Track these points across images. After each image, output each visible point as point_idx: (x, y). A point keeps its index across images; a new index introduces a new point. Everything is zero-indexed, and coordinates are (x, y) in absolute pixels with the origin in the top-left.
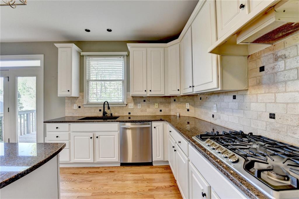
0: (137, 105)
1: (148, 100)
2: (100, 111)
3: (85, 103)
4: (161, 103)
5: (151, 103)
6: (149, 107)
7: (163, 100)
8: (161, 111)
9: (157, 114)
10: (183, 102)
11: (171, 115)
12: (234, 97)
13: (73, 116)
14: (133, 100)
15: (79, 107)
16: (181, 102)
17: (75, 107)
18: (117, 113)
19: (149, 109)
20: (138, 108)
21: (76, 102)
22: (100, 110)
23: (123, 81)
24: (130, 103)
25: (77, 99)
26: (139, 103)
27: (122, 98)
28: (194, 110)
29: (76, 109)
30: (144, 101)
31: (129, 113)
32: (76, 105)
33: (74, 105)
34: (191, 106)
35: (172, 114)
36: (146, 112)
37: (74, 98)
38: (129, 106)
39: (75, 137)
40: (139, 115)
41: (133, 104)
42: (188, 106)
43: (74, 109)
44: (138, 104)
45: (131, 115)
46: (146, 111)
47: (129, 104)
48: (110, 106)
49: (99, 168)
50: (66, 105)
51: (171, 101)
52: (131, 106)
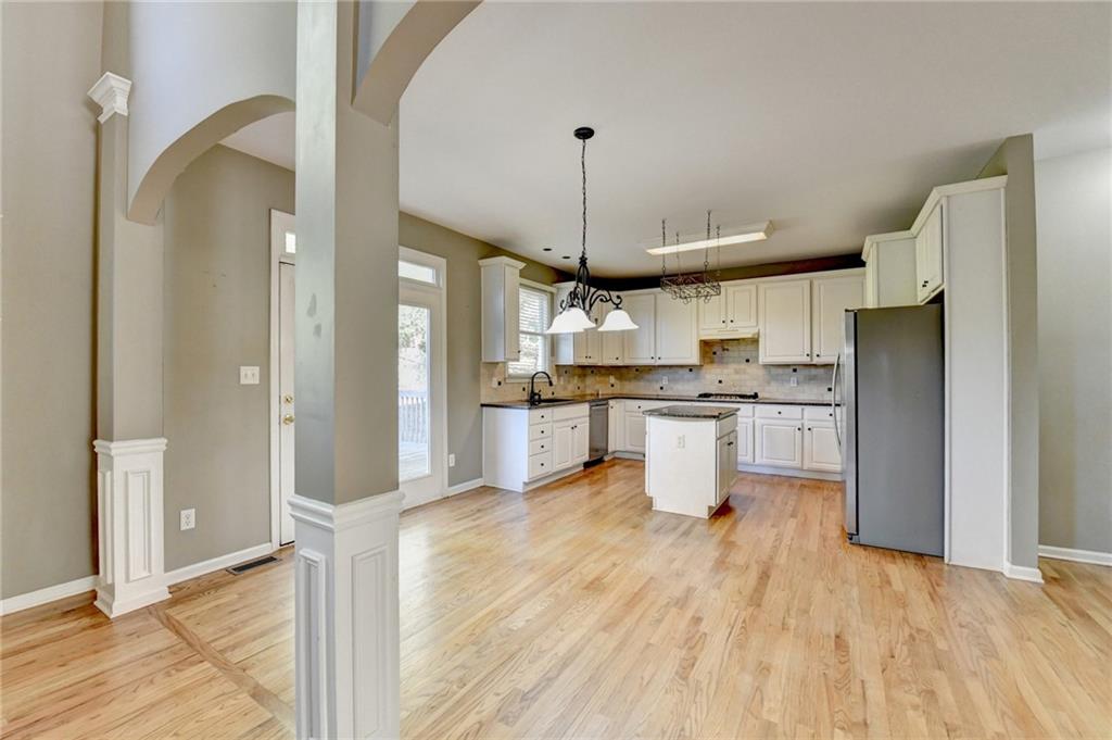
3: (507, 375)
4: (579, 376)
8: (579, 388)
12: (691, 370)
15: (500, 383)
17: (495, 383)
19: (570, 384)
21: (496, 373)
22: (524, 389)
23: (545, 337)
24: (555, 376)
25: (497, 367)
26: (563, 377)
28: (619, 385)
30: (566, 372)
31: (553, 394)
33: (494, 379)
34: (616, 380)
37: (494, 365)
39: (557, 430)
41: (557, 378)
42: (612, 379)
43: (493, 387)
44: (561, 379)
47: (553, 378)
50: (481, 378)
51: (588, 373)
52: (555, 380)
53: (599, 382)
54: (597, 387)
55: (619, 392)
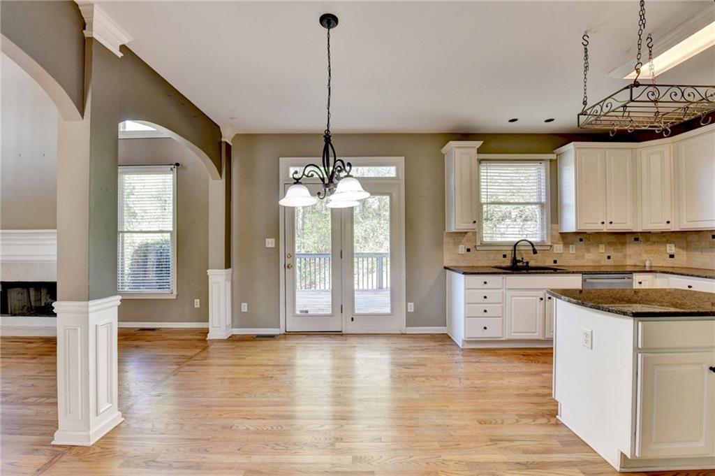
0: (569, 247)
1: (587, 238)
2: (503, 257)
3: (478, 243)
4: (609, 244)
5: (593, 244)
6: (588, 250)
7: (613, 239)
8: (609, 257)
9: (603, 263)
10: (658, 242)
11: (626, 266)
13: (457, 265)
14: (562, 237)
15: (468, 250)
16: (654, 243)
17: (462, 249)
19: (589, 254)
20: (571, 251)
21: (463, 241)
22: (505, 256)
23: (542, 205)
24: (557, 244)
25: (464, 236)
26: (572, 244)
28: (685, 256)
29: (463, 253)
30: (581, 240)
31: (555, 262)
33: (460, 246)
34: (678, 250)
35: (628, 263)
36: (584, 258)
37: (460, 234)
38: (555, 249)
39: (513, 298)
40: (571, 264)
41: (561, 246)
42: (671, 249)
43: (460, 253)
44: (571, 246)
45: (558, 264)
47: (555, 246)
48: (535, 248)
50: (445, 247)
51: (627, 240)
52: (559, 248)
53: (646, 252)
54: (644, 256)
55: (684, 265)
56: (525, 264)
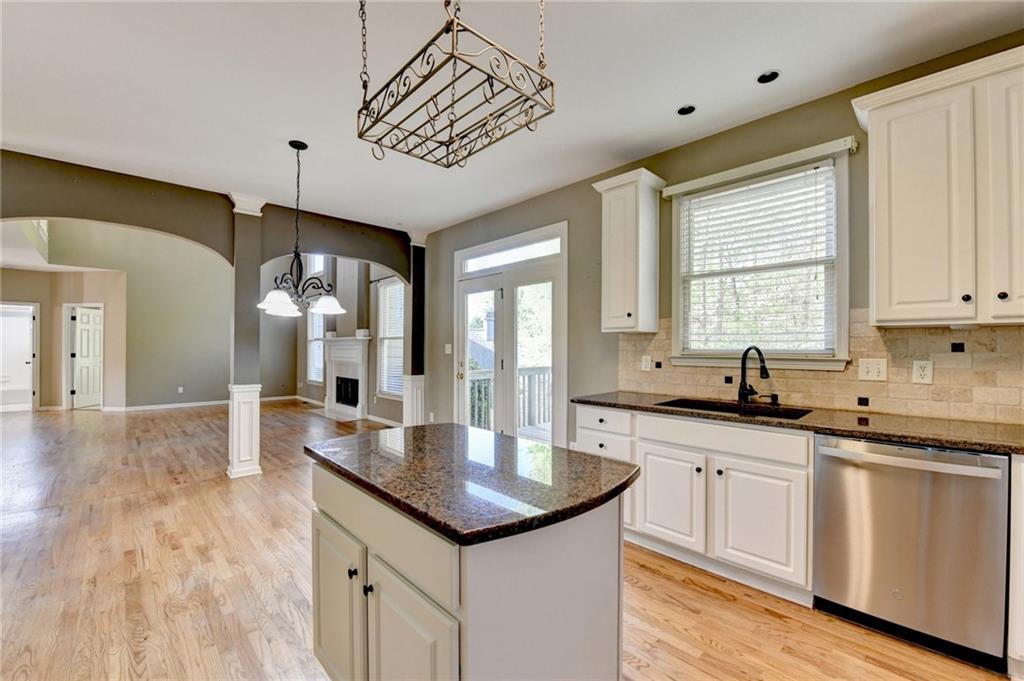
0: (909, 366)
1: (986, 341)
2: (726, 382)
6: (988, 379)
13: (640, 390)
14: (885, 342)
15: (659, 365)
18: (800, 395)
20: (915, 378)
21: (649, 348)
22: (729, 380)
23: (830, 264)
24: (868, 356)
25: (651, 340)
26: (925, 357)
27: (822, 336)
29: (648, 369)
30: (958, 348)
32: (649, 358)
33: (644, 357)
36: (968, 401)
37: (644, 337)
38: (862, 370)
39: (649, 457)
40: (916, 412)
43: (643, 369)
44: (916, 364)
45: (871, 407)
46: (965, 395)
47: (862, 362)
48: (768, 365)
49: (723, 580)
50: (620, 358)
52: (874, 368)
56: (769, 400)
